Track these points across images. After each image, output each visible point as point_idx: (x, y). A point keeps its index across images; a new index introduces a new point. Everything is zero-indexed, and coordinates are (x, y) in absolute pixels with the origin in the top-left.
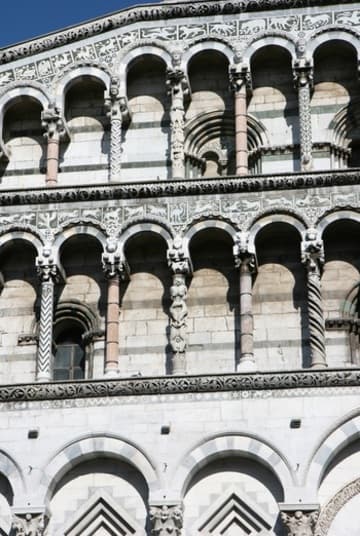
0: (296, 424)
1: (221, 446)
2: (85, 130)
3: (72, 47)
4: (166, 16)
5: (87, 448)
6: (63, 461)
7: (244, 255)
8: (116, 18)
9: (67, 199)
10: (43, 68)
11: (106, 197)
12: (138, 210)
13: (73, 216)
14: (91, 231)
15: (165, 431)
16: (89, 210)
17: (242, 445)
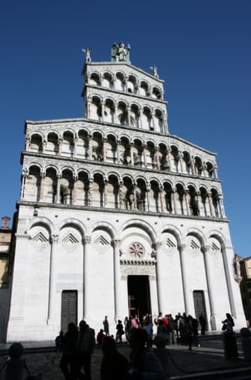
0: (117, 221)
1: (101, 224)
2: (65, 143)
3: (66, 123)
4: (88, 122)
5: (69, 221)
6: (63, 224)
7: (106, 181)
8: (77, 119)
9: (65, 160)
10: (59, 127)
11: (74, 161)
12: (82, 166)
13: (66, 164)
14: (70, 169)
15: (88, 219)
16: (70, 164)
17: (105, 225)
